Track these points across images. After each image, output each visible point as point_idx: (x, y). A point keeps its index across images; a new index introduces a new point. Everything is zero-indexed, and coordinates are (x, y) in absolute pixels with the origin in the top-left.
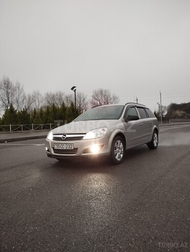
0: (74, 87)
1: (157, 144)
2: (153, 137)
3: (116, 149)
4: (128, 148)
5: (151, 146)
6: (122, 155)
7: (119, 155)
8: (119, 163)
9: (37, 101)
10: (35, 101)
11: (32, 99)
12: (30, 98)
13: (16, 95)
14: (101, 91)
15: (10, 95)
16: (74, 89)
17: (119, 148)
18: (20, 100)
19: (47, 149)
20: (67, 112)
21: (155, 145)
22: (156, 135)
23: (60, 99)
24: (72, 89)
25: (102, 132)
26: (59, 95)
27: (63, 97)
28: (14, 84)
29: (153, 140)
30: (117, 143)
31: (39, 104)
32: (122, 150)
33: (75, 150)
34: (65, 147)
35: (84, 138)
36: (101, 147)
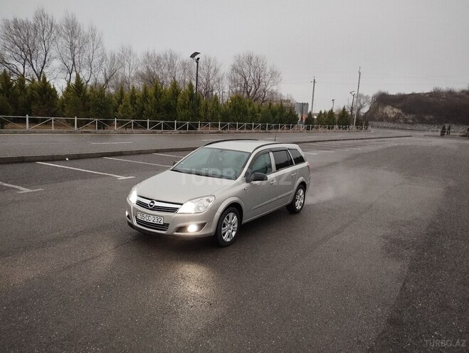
0: (196, 54)
1: (302, 205)
2: (295, 196)
3: (224, 226)
4: (244, 221)
5: (291, 210)
6: (234, 234)
7: (229, 233)
8: (229, 244)
9: (127, 67)
10: (123, 65)
11: (118, 61)
12: (113, 58)
13: (89, 49)
15: (77, 50)
16: (196, 57)
17: (231, 223)
18: (96, 61)
19: (127, 213)
20: (179, 99)
21: (298, 207)
22: (302, 191)
23: (171, 66)
24: (193, 56)
25: (206, 203)
26: (169, 57)
27: (177, 63)
28: (85, 28)
29: (295, 200)
30: (228, 218)
31: (132, 72)
32: (236, 226)
33: (165, 226)
34: (151, 220)
35: (179, 211)
36: (202, 226)
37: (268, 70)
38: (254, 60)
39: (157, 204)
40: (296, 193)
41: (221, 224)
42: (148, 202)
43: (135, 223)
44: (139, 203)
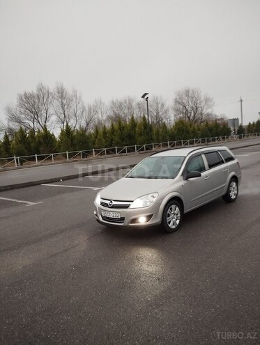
0: (146, 94)
1: (236, 195)
2: (229, 188)
3: (169, 216)
4: (185, 211)
5: (226, 199)
6: (178, 222)
7: (174, 221)
8: (174, 230)
9: (100, 113)
10: (97, 112)
11: (93, 110)
12: (90, 109)
13: (73, 105)
14: (188, 92)
15: (66, 106)
16: (146, 97)
17: (174, 214)
18: (79, 113)
19: (95, 213)
21: (233, 197)
22: (235, 184)
23: (130, 107)
24: (143, 97)
25: (151, 199)
26: (128, 101)
27: (134, 104)
28: (70, 92)
29: (229, 191)
30: (171, 209)
31: (103, 117)
32: (179, 215)
33: (122, 219)
34: (111, 215)
35: (131, 207)
36: (149, 217)
37: (202, 98)
38: (191, 92)
39: (114, 203)
40: (230, 186)
41: (165, 214)
42: (108, 202)
43: (101, 219)
44: (103, 204)
